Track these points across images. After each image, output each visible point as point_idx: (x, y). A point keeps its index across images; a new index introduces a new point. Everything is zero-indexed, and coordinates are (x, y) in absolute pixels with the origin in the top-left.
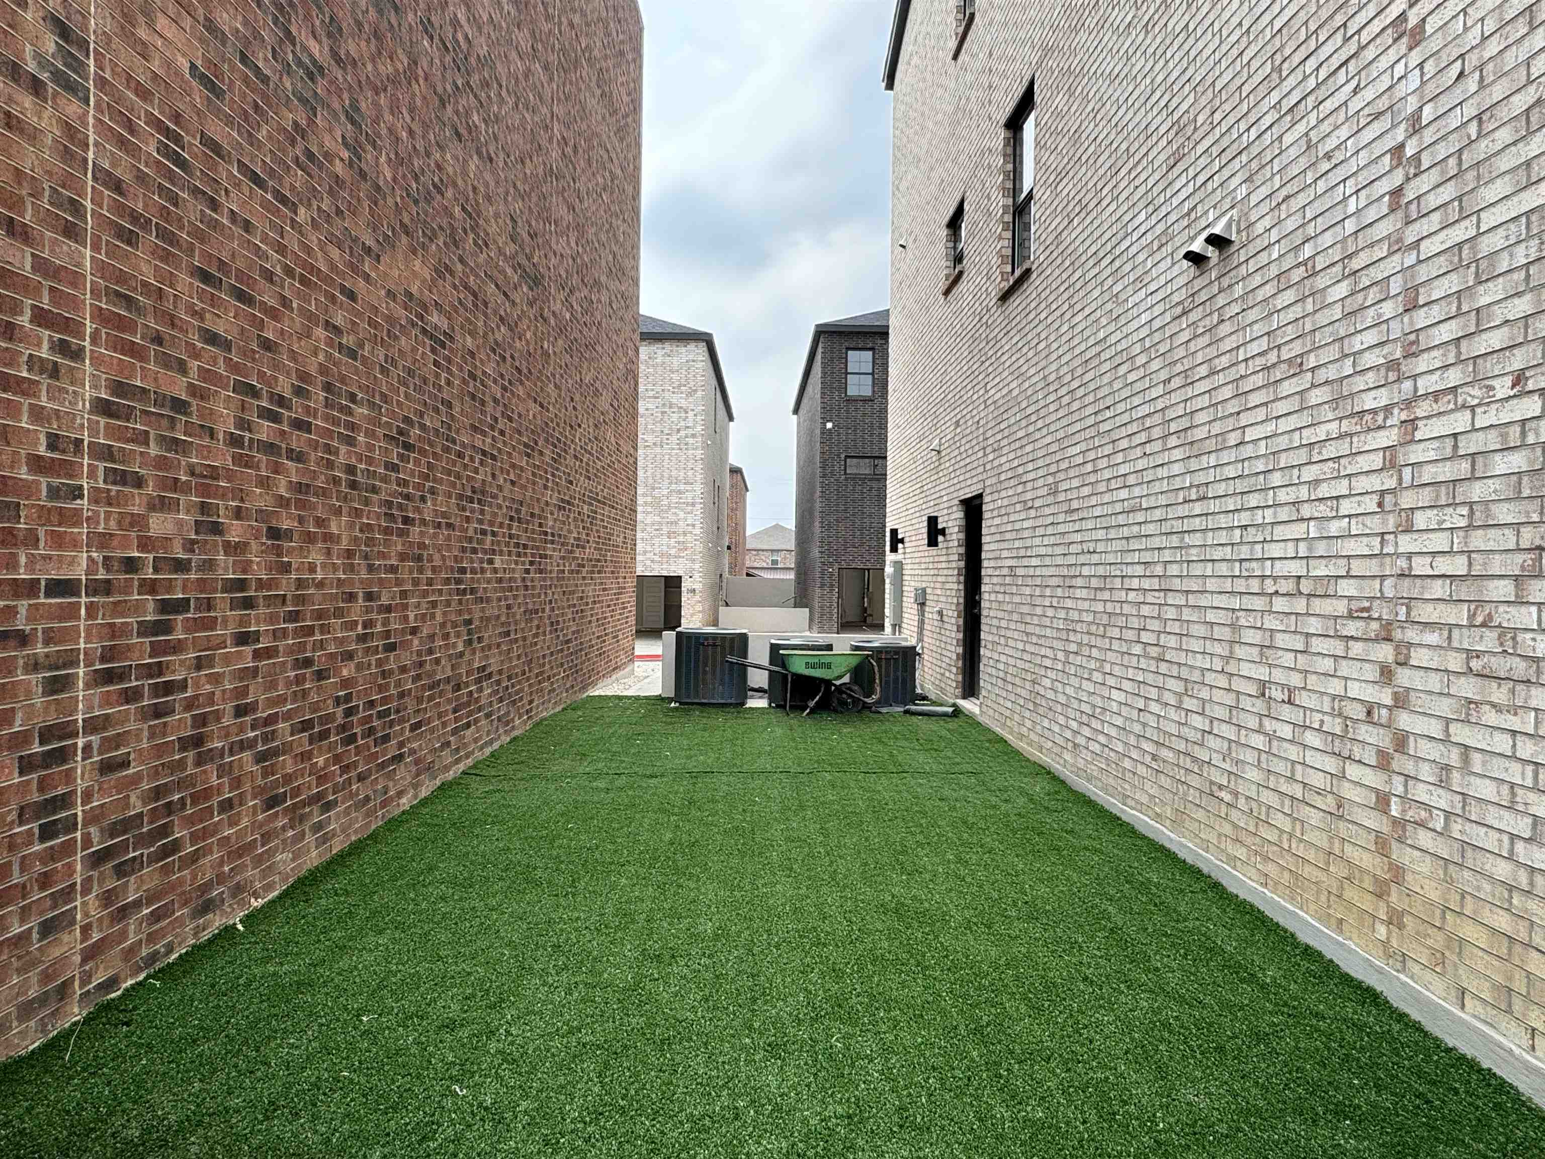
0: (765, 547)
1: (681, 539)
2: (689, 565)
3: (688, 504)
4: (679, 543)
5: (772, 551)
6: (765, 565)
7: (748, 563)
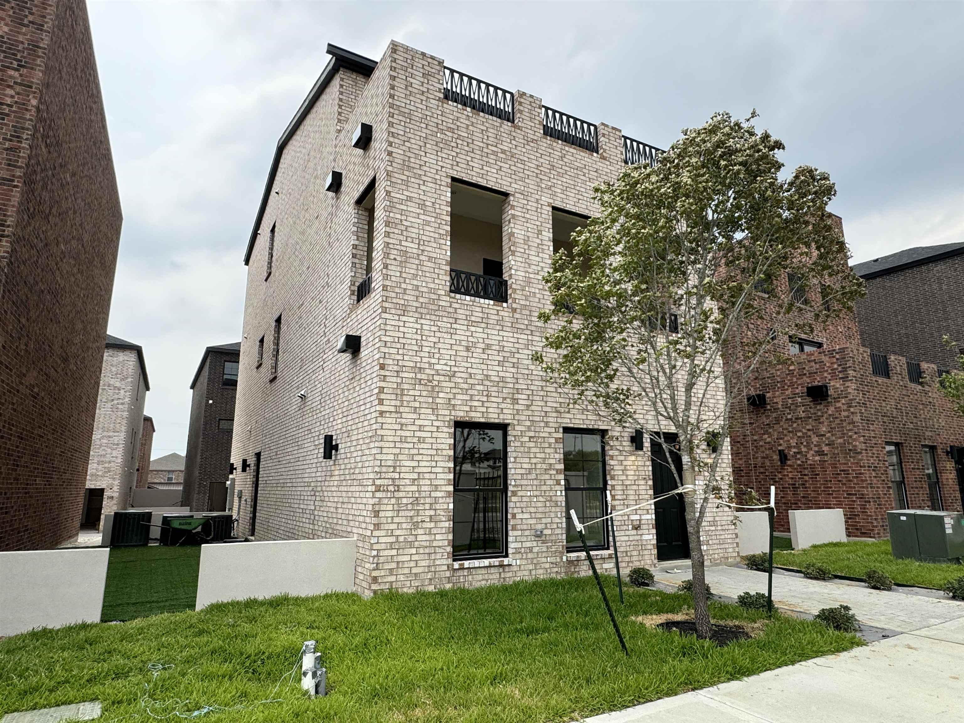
0: (164, 469)
1: (107, 465)
2: (111, 481)
3: (114, 444)
4: (105, 468)
5: (169, 471)
6: (163, 481)
7: (150, 480)
